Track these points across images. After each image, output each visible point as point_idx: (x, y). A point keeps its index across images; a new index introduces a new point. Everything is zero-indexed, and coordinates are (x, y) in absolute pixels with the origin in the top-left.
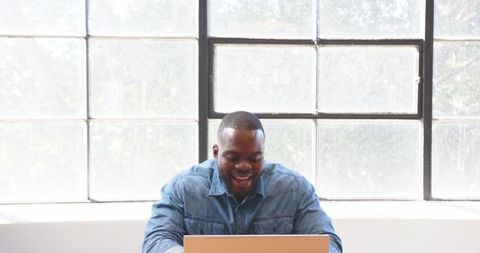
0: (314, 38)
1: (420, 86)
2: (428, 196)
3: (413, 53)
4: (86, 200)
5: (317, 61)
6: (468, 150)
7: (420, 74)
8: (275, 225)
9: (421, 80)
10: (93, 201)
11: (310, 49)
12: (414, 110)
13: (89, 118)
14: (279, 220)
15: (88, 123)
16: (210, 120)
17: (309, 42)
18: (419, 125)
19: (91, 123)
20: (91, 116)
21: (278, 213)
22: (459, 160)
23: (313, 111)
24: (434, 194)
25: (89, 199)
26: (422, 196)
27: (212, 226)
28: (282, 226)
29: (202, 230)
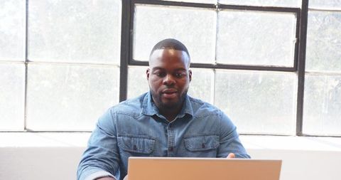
0: (216, 4)
1: (297, 45)
2: (299, 133)
3: (292, 19)
4: (23, 130)
5: (217, 22)
6: (330, 97)
7: (297, 36)
8: (204, 142)
9: (298, 41)
10: (29, 131)
11: (212, 12)
12: (291, 64)
13: (27, 61)
14: (207, 138)
15: (26, 64)
16: (129, 66)
17: (211, 6)
18: (294, 77)
19: (29, 65)
20: (29, 58)
21: (206, 132)
22: (323, 105)
23: (213, 63)
24: (304, 132)
25: (25, 129)
26: (295, 133)
27: (144, 141)
28: (211, 142)
29: (135, 146)
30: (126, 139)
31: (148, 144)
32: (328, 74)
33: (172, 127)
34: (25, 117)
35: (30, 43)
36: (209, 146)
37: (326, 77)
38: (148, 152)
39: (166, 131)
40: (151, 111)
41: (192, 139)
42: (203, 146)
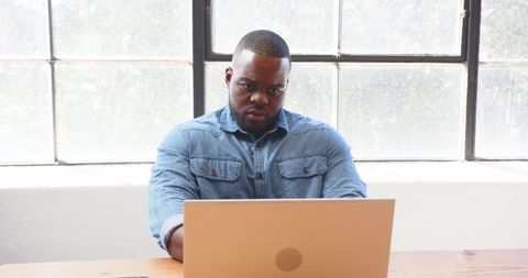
1: (466, 21)
2: (470, 156)
4: (53, 162)
6: (519, 100)
7: (466, 7)
8: (306, 165)
9: (467, 14)
10: (62, 164)
12: (457, 51)
13: (53, 59)
14: (310, 159)
15: (52, 64)
16: (207, 63)
18: (461, 70)
19: (56, 65)
20: (56, 56)
21: (309, 152)
22: (508, 112)
23: (335, 52)
24: (478, 153)
25: (56, 160)
26: (464, 156)
27: (226, 165)
28: (315, 165)
29: (214, 171)
30: (201, 160)
31: (231, 167)
32: (516, 65)
33: (260, 146)
34: (55, 143)
35: (55, 33)
36: (313, 171)
37: (512, 68)
38: (231, 179)
39: (252, 153)
40: (233, 127)
41: (289, 162)
42: (305, 171)
